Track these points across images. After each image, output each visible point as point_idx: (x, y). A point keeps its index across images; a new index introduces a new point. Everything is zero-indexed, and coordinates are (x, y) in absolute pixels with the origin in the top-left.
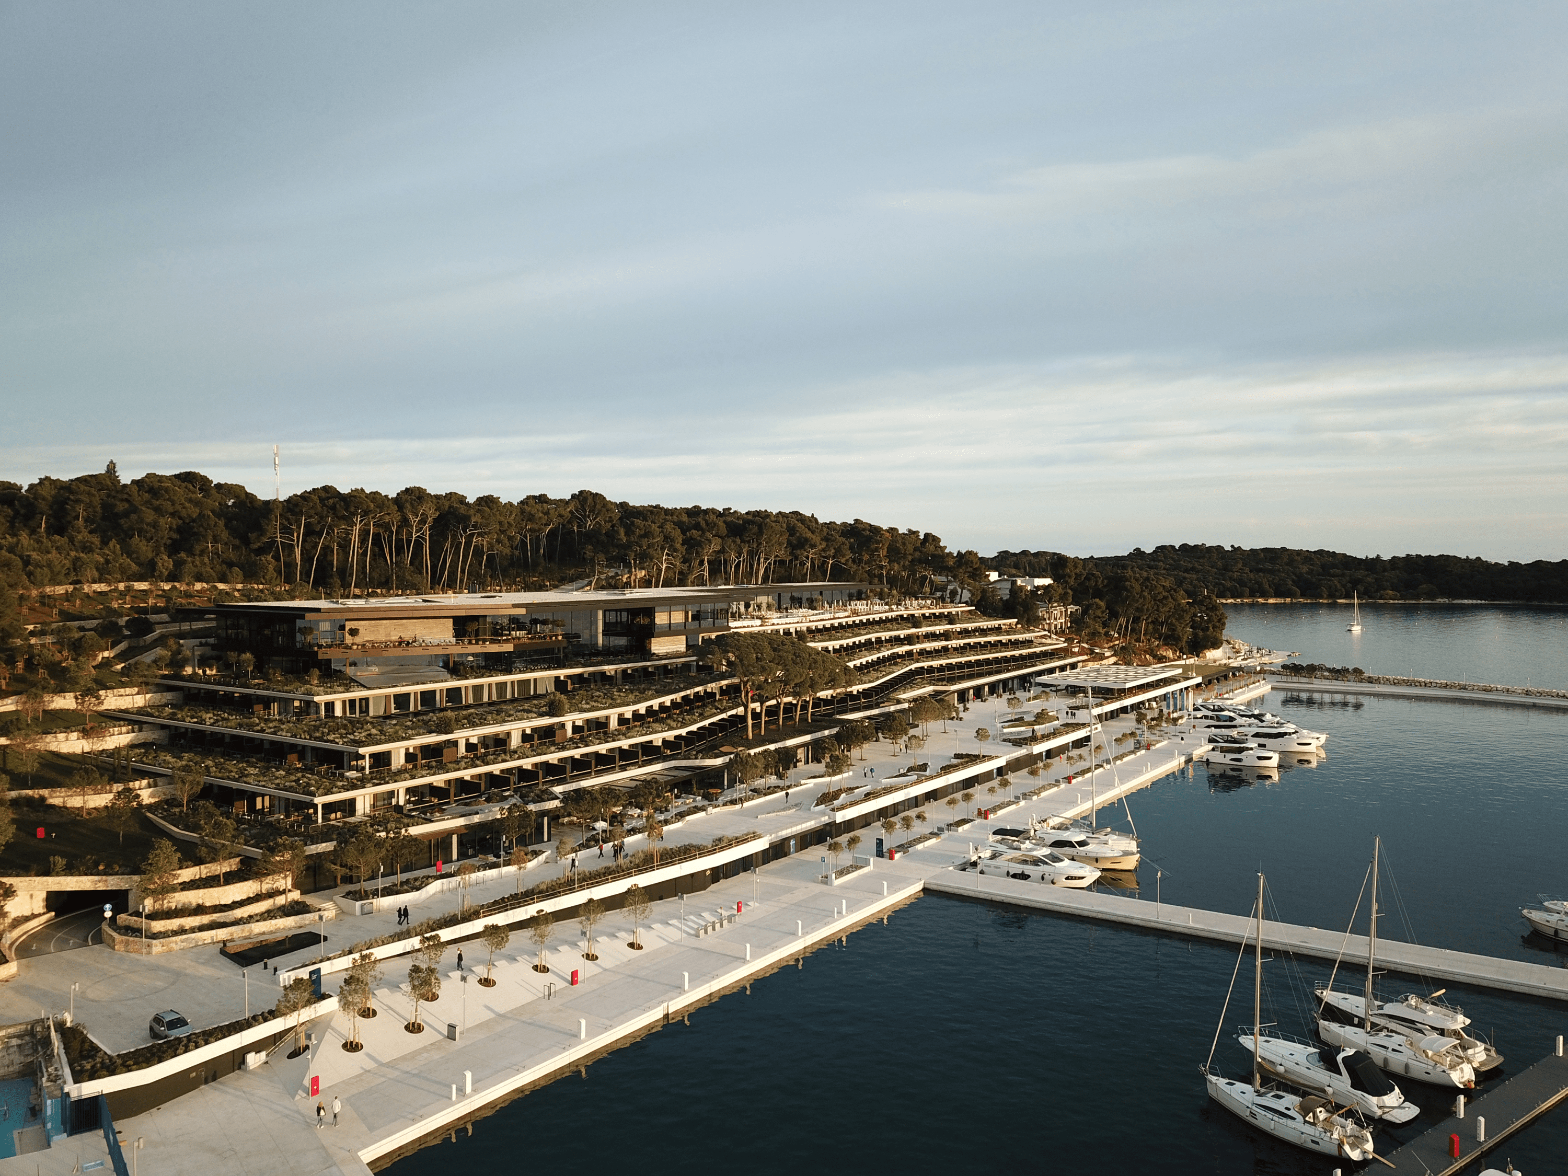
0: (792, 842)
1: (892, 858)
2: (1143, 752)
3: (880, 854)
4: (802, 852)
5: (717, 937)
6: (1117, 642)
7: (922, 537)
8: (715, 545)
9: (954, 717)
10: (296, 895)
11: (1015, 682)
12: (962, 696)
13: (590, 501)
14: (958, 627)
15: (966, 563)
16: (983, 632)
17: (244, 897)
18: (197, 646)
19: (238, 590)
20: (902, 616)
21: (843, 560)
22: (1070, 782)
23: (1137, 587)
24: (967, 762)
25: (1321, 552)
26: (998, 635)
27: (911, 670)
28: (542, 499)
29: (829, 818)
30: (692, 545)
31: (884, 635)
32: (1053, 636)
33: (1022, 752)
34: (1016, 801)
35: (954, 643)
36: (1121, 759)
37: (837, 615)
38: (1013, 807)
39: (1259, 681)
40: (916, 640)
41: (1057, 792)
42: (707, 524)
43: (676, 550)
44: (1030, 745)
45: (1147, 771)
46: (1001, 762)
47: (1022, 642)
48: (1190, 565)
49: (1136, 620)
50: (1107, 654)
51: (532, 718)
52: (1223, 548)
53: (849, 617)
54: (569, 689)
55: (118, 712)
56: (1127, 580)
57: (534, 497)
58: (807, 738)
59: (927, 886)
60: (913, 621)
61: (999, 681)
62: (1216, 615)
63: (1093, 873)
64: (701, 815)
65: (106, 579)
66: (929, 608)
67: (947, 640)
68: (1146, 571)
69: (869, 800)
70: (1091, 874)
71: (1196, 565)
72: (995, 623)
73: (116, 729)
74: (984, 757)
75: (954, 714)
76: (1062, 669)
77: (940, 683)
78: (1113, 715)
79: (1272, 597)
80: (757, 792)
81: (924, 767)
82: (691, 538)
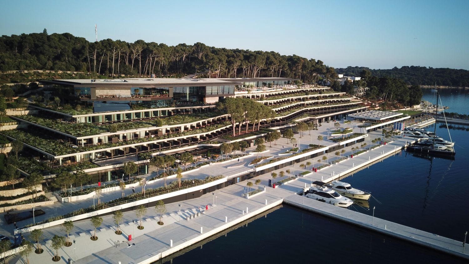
0: (238, 179)
1: (274, 187)
2: (383, 145)
3: (270, 185)
4: (242, 182)
5: (194, 221)
6: (381, 101)
7: (317, 61)
8: (238, 63)
9: (315, 129)
10: (43, 193)
11: (341, 115)
12: (320, 120)
13: (200, 46)
14: (322, 95)
15: (329, 72)
16: (332, 97)
17: (22, 193)
18: (49, 94)
19: (75, 74)
20: (303, 90)
21: (285, 69)
22: (352, 157)
23: (390, 82)
24: (313, 148)
25: (461, 70)
26: (337, 98)
27: (303, 110)
28: (184, 45)
29: (254, 170)
30: (230, 63)
31: (294, 98)
32: (359, 99)
33: (336, 144)
34: (329, 164)
35: (320, 101)
36: (374, 148)
37: (277, 90)
38: (327, 167)
39: (432, 118)
40: (306, 99)
41: (346, 161)
42: (237, 55)
43: (223, 65)
44: (339, 142)
45: (382, 154)
46: (327, 148)
47: (346, 101)
48: (413, 73)
49: (389, 94)
50: (377, 106)
51: (150, 127)
52: (426, 67)
53: (282, 91)
54: (172, 115)
55: (15, 117)
56: (387, 80)
57: (181, 44)
58: (255, 137)
59: (284, 201)
60: (306, 92)
61: (335, 115)
62: (419, 93)
63: (350, 203)
64: (208, 165)
65: (28, 69)
66: (313, 88)
67: (318, 100)
68: (398, 75)
69: (271, 163)
70: (349, 203)
71: (416, 73)
72: (337, 94)
73: (11, 123)
74: (320, 146)
75: (315, 128)
76: (360, 111)
77: (312, 116)
78: (375, 130)
79: (441, 85)
80: (231, 157)
81: (296, 150)
82: (230, 60)
